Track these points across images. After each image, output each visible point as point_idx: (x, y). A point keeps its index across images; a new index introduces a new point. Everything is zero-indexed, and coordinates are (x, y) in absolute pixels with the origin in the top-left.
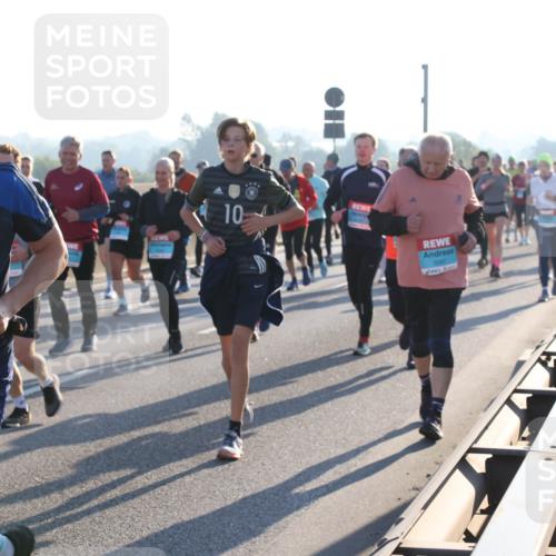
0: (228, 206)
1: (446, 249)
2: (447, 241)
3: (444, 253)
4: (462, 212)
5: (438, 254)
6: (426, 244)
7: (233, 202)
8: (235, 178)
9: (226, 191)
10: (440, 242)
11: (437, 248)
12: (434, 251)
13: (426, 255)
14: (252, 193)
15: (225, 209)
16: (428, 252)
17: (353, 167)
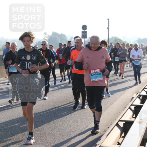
0: (26, 63)
1: (98, 73)
2: (99, 70)
3: (98, 74)
4: (105, 61)
5: (96, 74)
6: (92, 71)
7: (28, 61)
8: (28, 53)
9: (26, 58)
10: (96, 71)
11: (95, 72)
12: (94, 74)
13: (92, 75)
14: (35, 58)
15: (26, 64)
16: (92, 74)
17: (74, 46)
